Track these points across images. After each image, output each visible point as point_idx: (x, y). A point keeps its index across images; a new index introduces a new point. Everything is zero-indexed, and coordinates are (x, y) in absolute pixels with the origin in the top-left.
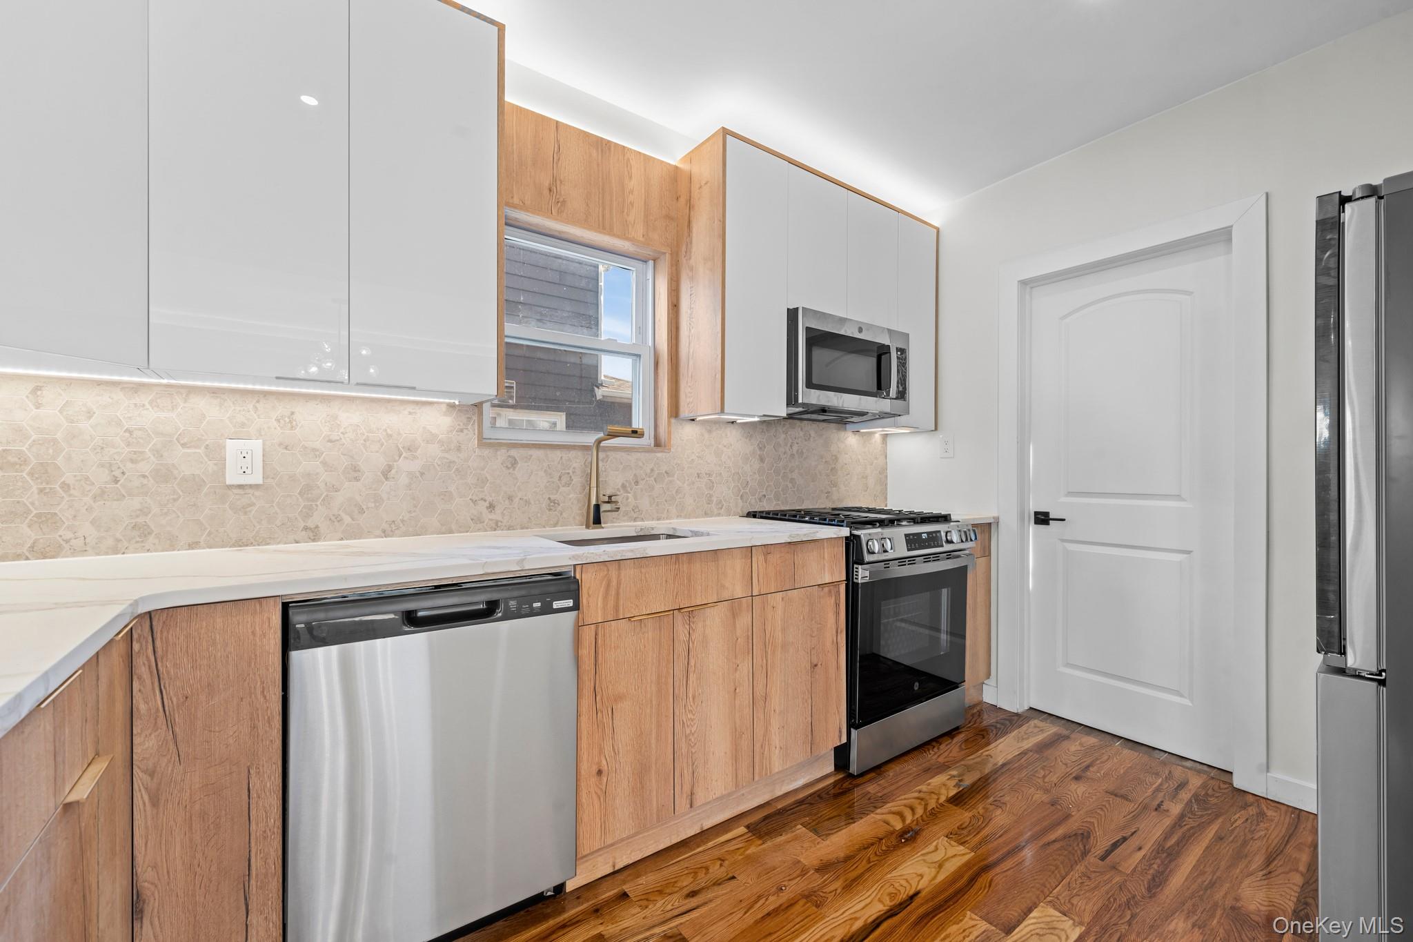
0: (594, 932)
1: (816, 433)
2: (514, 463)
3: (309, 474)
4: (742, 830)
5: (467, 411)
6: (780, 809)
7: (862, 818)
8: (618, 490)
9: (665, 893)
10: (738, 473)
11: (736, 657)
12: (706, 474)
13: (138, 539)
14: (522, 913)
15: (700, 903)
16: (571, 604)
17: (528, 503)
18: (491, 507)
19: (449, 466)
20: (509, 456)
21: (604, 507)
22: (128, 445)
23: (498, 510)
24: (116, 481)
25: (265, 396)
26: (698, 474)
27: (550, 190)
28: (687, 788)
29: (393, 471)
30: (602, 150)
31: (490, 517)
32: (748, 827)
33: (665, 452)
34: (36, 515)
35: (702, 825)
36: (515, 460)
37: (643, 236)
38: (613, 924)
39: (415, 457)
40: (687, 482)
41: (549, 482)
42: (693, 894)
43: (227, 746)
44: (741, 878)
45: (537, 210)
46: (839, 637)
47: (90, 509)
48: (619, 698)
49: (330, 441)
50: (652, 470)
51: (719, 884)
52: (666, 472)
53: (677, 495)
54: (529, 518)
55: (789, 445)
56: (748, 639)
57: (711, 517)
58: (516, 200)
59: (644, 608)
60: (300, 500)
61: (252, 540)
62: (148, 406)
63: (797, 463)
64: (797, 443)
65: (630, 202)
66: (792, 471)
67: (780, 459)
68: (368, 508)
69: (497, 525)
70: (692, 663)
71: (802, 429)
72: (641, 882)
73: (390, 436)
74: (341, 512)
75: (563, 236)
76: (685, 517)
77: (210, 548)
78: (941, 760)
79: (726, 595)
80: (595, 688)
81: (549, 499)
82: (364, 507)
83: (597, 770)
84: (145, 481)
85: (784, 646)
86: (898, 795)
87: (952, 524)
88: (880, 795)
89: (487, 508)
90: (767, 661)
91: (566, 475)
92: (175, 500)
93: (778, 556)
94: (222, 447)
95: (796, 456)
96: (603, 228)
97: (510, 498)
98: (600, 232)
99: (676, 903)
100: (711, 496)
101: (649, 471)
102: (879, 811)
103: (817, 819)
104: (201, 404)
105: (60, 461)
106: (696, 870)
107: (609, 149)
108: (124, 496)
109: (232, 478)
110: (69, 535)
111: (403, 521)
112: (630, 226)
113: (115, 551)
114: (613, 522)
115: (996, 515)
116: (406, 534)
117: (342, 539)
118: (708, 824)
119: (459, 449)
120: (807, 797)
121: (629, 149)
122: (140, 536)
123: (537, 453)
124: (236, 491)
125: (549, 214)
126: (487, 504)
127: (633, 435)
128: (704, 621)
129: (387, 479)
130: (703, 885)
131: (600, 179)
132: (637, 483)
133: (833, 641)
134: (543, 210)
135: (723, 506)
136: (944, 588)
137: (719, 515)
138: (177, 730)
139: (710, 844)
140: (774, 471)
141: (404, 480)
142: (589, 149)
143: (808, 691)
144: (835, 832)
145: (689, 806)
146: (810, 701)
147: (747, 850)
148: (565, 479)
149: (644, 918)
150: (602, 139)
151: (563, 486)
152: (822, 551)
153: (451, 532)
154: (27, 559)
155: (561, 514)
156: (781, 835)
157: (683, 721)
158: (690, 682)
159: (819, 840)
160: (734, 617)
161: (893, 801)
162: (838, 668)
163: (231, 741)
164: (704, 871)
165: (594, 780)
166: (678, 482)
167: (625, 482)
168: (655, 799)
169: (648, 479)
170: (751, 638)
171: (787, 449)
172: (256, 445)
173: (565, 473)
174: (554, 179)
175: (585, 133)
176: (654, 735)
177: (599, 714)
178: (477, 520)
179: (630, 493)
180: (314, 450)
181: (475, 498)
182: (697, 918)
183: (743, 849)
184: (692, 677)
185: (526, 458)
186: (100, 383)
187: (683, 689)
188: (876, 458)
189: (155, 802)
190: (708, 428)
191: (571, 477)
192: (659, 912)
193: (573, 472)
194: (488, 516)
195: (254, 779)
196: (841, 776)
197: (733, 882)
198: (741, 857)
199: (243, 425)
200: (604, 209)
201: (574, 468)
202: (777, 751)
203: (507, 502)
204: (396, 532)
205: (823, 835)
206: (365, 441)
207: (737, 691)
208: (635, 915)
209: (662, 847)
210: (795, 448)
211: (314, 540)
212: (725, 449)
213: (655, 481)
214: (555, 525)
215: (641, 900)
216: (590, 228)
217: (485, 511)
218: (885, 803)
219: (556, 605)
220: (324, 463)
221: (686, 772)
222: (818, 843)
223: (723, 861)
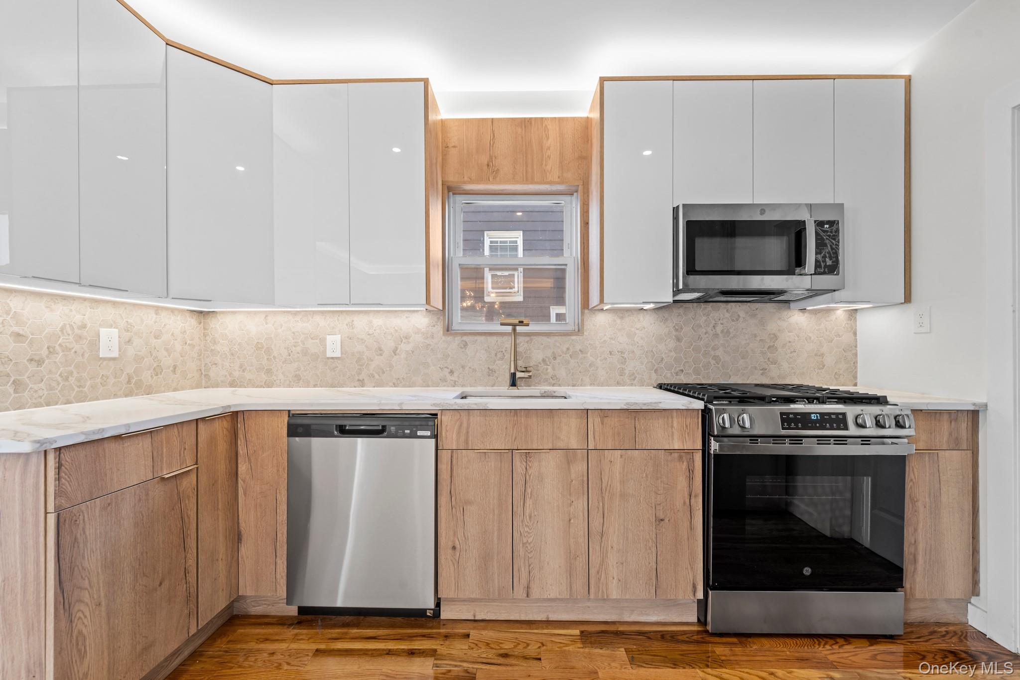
0: (434, 647)
1: (747, 313)
2: (466, 345)
3: (360, 352)
4: (577, 632)
5: (437, 314)
6: (619, 631)
7: (684, 668)
8: (540, 363)
9: (490, 647)
10: (652, 351)
11: (570, 495)
12: (618, 352)
13: (297, 382)
14: (413, 619)
15: (504, 663)
16: (429, 434)
17: (474, 370)
18: (452, 372)
19: (427, 347)
20: (463, 341)
21: (519, 375)
22: (293, 339)
23: (456, 374)
24: (290, 355)
25: (342, 313)
26: (610, 352)
27: (488, 165)
28: (524, 582)
29: (398, 351)
30: (525, 127)
31: (451, 379)
32: (582, 632)
33: (578, 335)
34: (267, 370)
35: (548, 616)
36: (466, 343)
37: (559, 177)
38: (447, 648)
39: (409, 343)
40: (599, 358)
41: (488, 357)
42: (505, 656)
43: (269, 477)
44: (544, 662)
45: (480, 180)
46: (693, 501)
47: (282, 367)
48: (468, 502)
49: (369, 335)
50: (568, 349)
51: (526, 658)
52: (580, 351)
53: (590, 368)
54: (475, 380)
55: (711, 325)
56: (583, 482)
57: (624, 386)
58: (466, 179)
59: (488, 445)
60: (356, 365)
61: (337, 385)
62: (299, 321)
63: (721, 342)
64: (722, 324)
65: (548, 156)
66: (714, 349)
67: (700, 338)
68: (386, 370)
69: (455, 384)
70: (529, 490)
71: (727, 311)
72: (482, 633)
73: (396, 331)
74: (374, 373)
75: (505, 192)
76: (598, 385)
77: (321, 387)
78: (831, 658)
79: (561, 445)
80: (451, 492)
81: (489, 368)
82: (385, 370)
83: (452, 546)
84: (299, 355)
85: (624, 496)
86: (743, 666)
87: (888, 406)
88: (723, 658)
89: (449, 373)
90: (603, 505)
91: (501, 353)
92: (309, 364)
93: (616, 420)
94: (325, 339)
95: (721, 335)
96: (527, 180)
97: (463, 367)
98: (524, 184)
99: (490, 656)
100: (623, 369)
101: (565, 349)
102: (709, 670)
103: (642, 651)
104: (318, 319)
105: (273, 347)
106: (520, 643)
107: (531, 123)
108: (292, 362)
109: (329, 354)
110: (275, 378)
111: (403, 378)
112: (548, 174)
113: (289, 386)
114: (535, 386)
115: (984, 401)
116: (404, 386)
117: (374, 387)
118: (553, 617)
119: (432, 337)
120: (650, 632)
121: (546, 119)
122: (297, 380)
123: (482, 338)
124: (331, 360)
125: (488, 181)
126: (449, 370)
127: (521, 324)
128: (540, 462)
129: (395, 355)
130: (516, 653)
131: (524, 147)
132: (555, 358)
133: (685, 503)
134: (483, 180)
135: (635, 378)
136: (867, 475)
137: (632, 385)
138: (252, 464)
139: (545, 631)
140: (693, 349)
141: (403, 356)
142: (515, 129)
143: (652, 539)
144: (648, 667)
145: (525, 595)
146: (654, 549)
147: (566, 646)
148: (500, 355)
149: (465, 654)
150: (525, 118)
151: (499, 360)
152: (670, 420)
153: (428, 386)
154: (264, 388)
155: (497, 378)
156: (601, 649)
157: (520, 532)
158: (527, 504)
159: (629, 666)
160: (568, 463)
161: (732, 669)
162: (691, 528)
163: (270, 474)
164: (525, 645)
165: (450, 551)
166: (591, 358)
167: (545, 358)
168: (496, 580)
169: (564, 355)
170: (586, 482)
171: (709, 330)
172: (338, 338)
173: (500, 351)
174: (491, 158)
175: (512, 119)
176: (496, 534)
177: (454, 509)
178: (444, 380)
179: (549, 366)
180: (362, 339)
181: (442, 366)
182: (493, 671)
183: (564, 645)
184: (529, 502)
185: (474, 341)
186: (284, 312)
187: (520, 509)
188: (838, 336)
189: (245, 494)
190: (621, 315)
191: (504, 354)
192: (476, 655)
193: (505, 351)
194: (449, 377)
195: (278, 495)
196: (700, 629)
197: (538, 662)
198: (557, 649)
199: (333, 328)
200: (527, 166)
201: (506, 348)
202: (615, 581)
203: (461, 369)
204: (400, 384)
205: (635, 664)
206: (385, 334)
207: (572, 521)
208: (462, 649)
209: (512, 618)
210: (719, 329)
211: (362, 387)
212: (637, 332)
213: (571, 357)
214: (493, 386)
215: (474, 643)
216: (517, 183)
217: (448, 375)
218: (721, 667)
219: (419, 433)
220: (366, 346)
221: (523, 569)
222: (625, 668)
223: (543, 645)
